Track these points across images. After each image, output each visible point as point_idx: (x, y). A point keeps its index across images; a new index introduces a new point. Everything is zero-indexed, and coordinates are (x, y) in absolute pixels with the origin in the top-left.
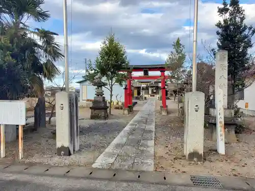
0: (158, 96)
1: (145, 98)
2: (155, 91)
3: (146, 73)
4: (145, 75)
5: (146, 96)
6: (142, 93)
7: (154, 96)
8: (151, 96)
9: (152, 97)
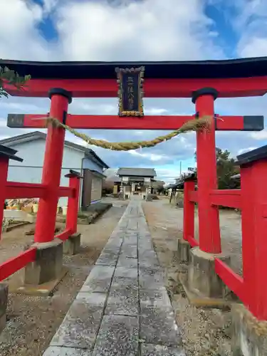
0: (143, 194)
1: (127, 196)
2: (139, 188)
3: (131, 103)
4: (125, 105)
5: (127, 194)
6: (123, 189)
7: (137, 194)
8: (134, 194)
9: (136, 196)
